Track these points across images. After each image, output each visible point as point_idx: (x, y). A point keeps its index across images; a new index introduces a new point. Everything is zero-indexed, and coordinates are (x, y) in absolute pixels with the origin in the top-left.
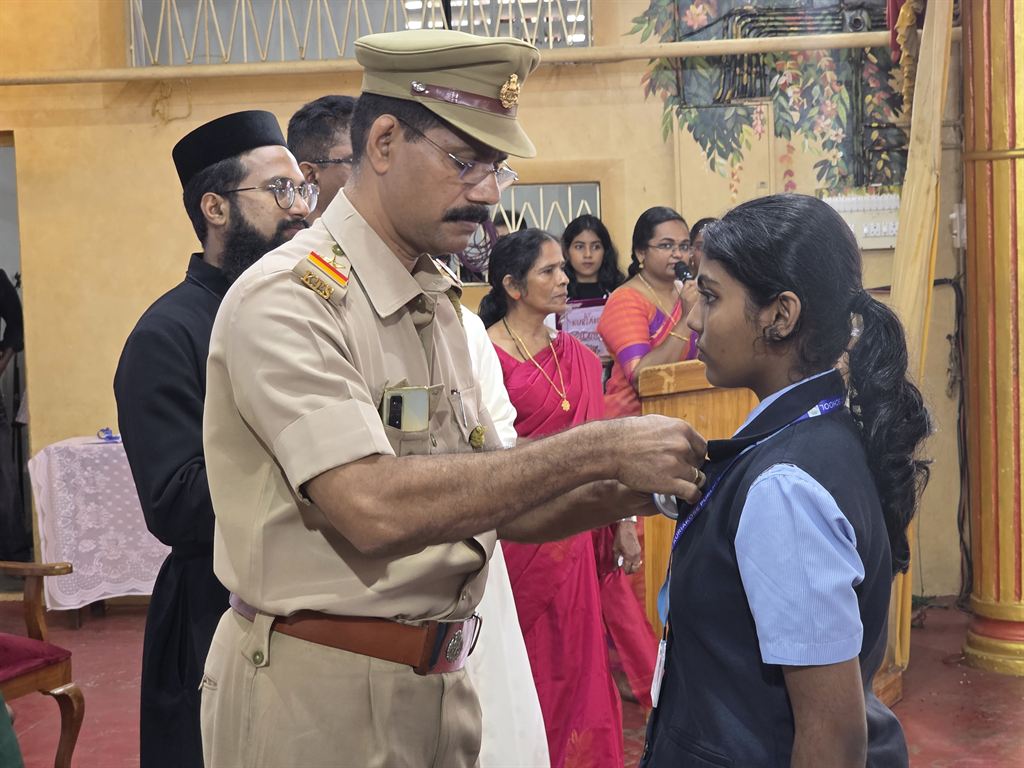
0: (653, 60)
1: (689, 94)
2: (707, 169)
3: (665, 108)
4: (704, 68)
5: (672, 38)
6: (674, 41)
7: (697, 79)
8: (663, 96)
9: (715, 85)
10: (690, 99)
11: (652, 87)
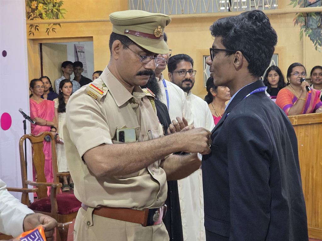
0: (297, 13)
1: (309, 24)
2: (315, 50)
3: (301, 29)
4: (314, 16)
5: (304, 6)
6: (304, 7)
7: (312, 20)
8: (300, 26)
9: (318, 22)
10: (309, 26)
11: (297, 22)
